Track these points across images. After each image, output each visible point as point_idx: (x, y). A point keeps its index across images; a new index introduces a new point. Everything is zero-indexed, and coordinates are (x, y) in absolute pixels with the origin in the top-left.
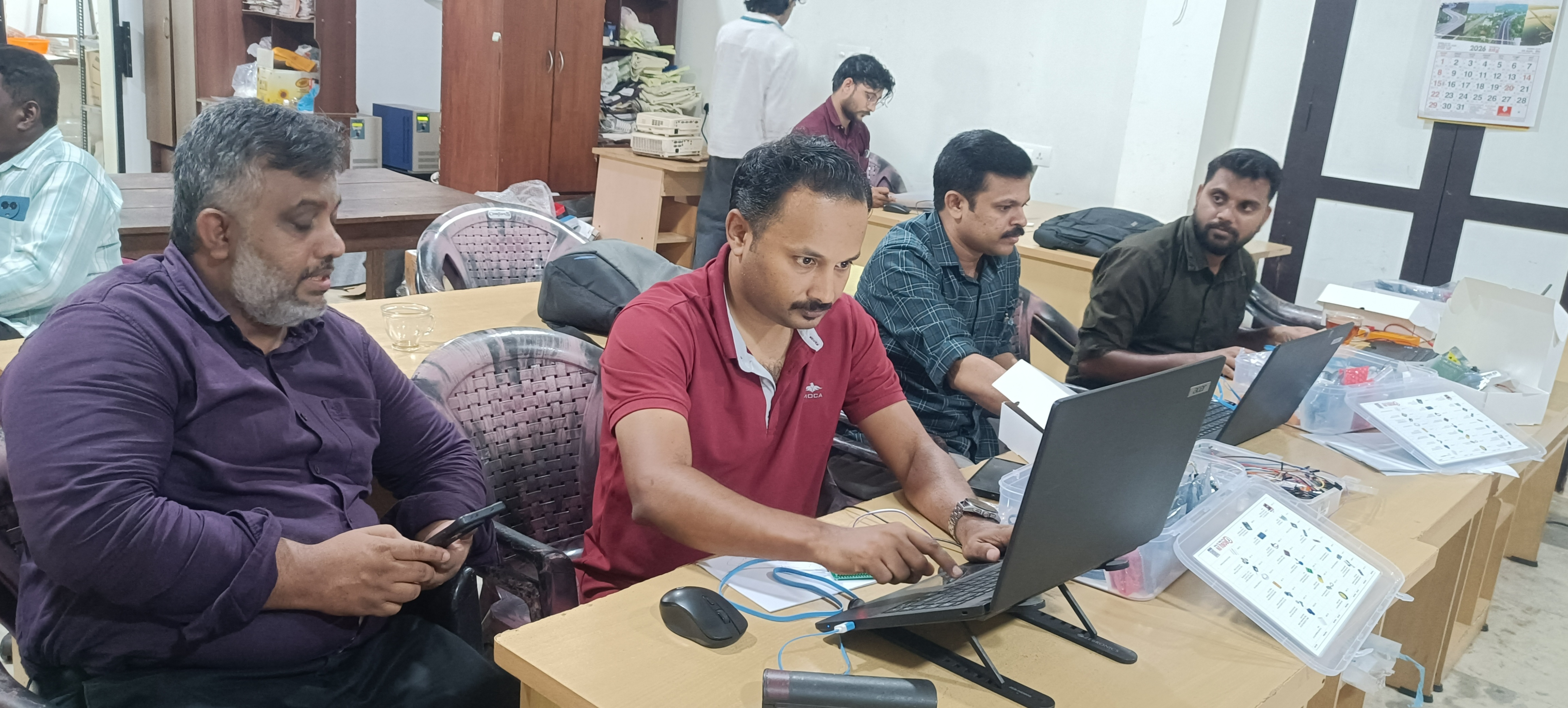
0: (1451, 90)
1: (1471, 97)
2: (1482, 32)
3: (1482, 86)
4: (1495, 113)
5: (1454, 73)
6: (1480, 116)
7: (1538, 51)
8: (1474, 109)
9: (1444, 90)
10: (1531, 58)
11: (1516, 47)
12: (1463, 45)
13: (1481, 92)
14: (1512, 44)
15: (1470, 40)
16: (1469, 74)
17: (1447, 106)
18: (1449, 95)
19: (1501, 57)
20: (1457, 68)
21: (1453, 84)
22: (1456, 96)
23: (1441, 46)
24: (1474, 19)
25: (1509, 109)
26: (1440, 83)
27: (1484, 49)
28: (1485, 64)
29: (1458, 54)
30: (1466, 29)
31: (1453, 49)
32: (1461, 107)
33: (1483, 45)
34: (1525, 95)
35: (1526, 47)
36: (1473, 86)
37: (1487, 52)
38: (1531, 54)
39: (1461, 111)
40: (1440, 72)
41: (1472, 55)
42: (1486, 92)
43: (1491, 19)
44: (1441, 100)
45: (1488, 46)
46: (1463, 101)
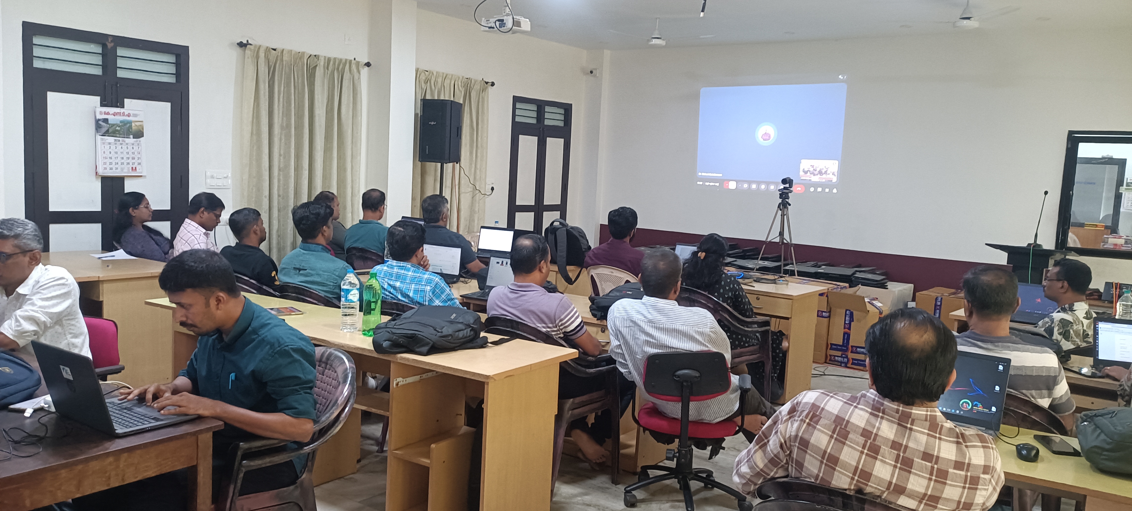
0: (111, 161)
1: (120, 164)
2: (117, 133)
3: (123, 158)
4: (131, 170)
5: (110, 153)
6: (125, 173)
7: (140, 141)
8: (122, 169)
9: (108, 161)
10: (138, 145)
11: (131, 140)
12: (111, 139)
13: (123, 161)
14: (129, 138)
15: (113, 136)
16: (116, 153)
17: (111, 169)
18: (111, 163)
19: (127, 144)
20: (110, 150)
21: (111, 158)
22: (114, 163)
23: (102, 139)
24: (112, 127)
25: (136, 168)
26: (106, 158)
27: (119, 141)
28: (122, 148)
29: (110, 143)
30: (110, 131)
31: (107, 141)
32: (117, 169)
33: (119, 139)
34: (139, 161)
35: (135, 140)
36: (119, 159)
37: (121, 142)
38: (138, 142)
39: (117, 171)
40: (104, 152)
41: (116, 144)
42: (125, 161)
43: (119, 127)
44: (108, 166)
45: (121, 139)
46: (117, 166)
